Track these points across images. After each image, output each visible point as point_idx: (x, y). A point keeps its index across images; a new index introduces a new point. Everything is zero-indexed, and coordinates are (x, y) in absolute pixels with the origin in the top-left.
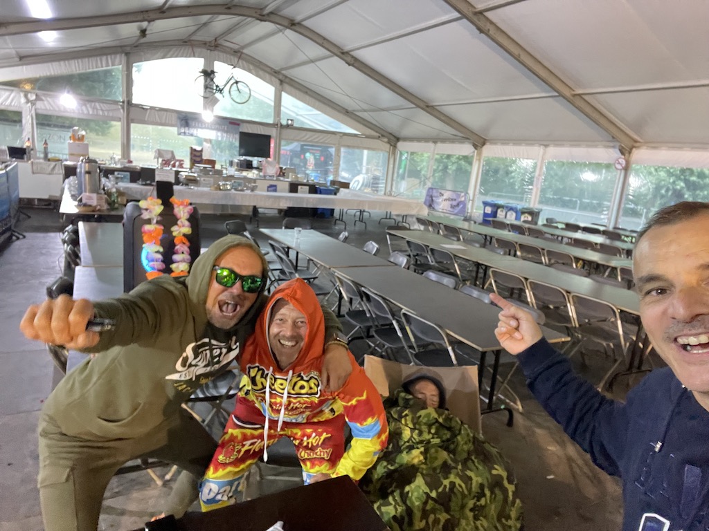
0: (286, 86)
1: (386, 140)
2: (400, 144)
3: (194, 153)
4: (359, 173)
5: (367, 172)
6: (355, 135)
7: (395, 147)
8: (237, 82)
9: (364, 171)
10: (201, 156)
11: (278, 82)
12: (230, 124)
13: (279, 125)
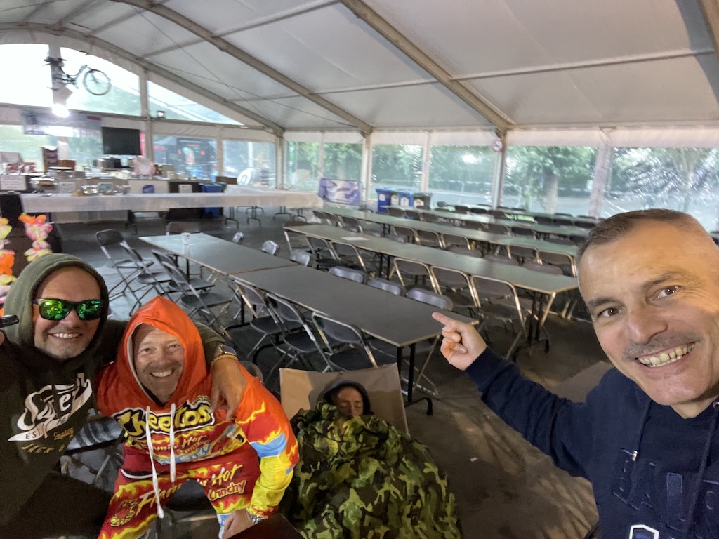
0: (153, 75)
1: (271, 130)
2: (287, 135)
3: (48, 154)
4: (246, 166)
5: (255, 166)
6: (237, 127)
7: (281, 137)
8: (92, 71)
9: (251, 164)
10: (56, 157)
11: (141, 70)
12: (89, 118)
13: (149, 118)
